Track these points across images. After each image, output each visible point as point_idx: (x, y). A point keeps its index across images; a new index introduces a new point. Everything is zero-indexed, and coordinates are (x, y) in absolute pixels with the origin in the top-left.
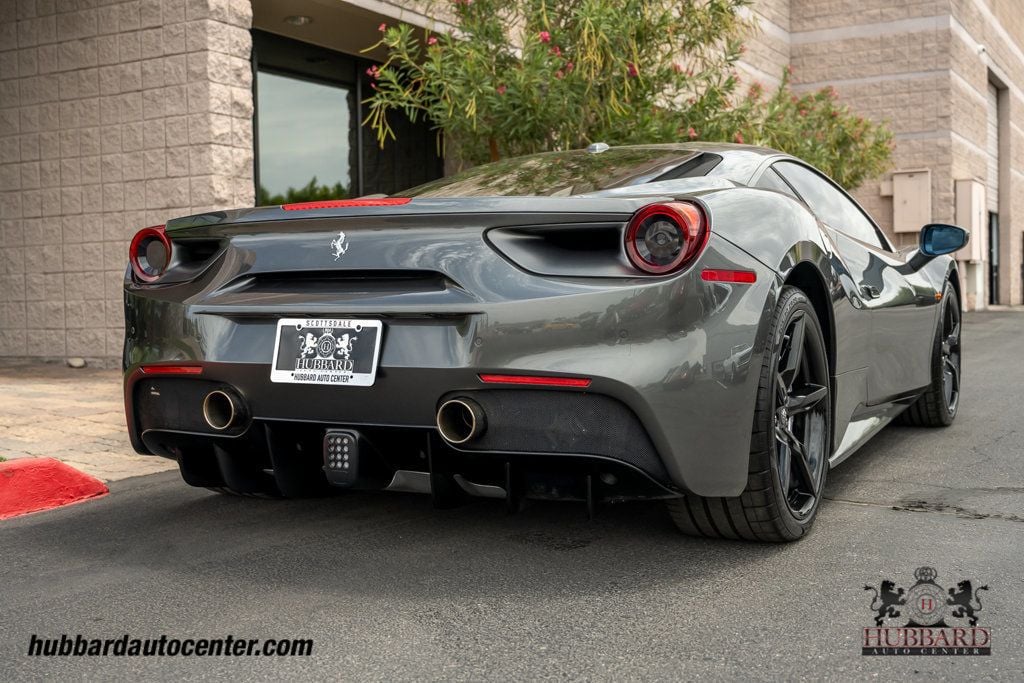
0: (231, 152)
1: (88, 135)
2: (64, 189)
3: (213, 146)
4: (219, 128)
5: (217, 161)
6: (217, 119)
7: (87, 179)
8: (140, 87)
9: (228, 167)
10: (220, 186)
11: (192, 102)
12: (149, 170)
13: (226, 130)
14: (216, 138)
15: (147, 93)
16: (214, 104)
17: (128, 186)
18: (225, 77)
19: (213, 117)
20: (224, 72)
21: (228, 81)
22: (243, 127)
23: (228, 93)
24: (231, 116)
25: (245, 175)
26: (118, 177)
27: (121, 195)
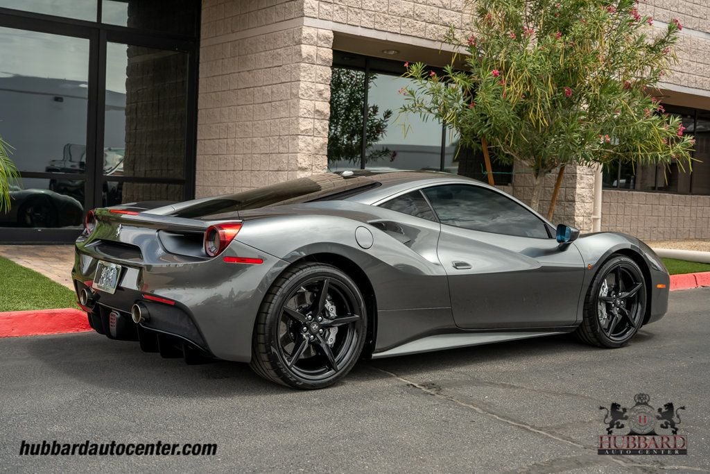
0: (312, 140)
1: (247, 126)
2: (236, 156)
3: (299, 137)
4: (305, 126)
5: (302, 145)
6: (304, 121)
7: (246, 151)
8: (270, 100)
9: (310, 148)
10: (302, 160)
11: (292, 110)
12: (271, 148)
13: (310, 126)
14: (302, 132)
15: (273, 104)
16: (302, 112)
17: (262, 156)
18: (311, 96)
19: (301, 120)
20: (311, 93)
21: (313, 98)
22: (322, 124)
23: (313, 105)
24: (314, 118)
25: (321, 153)
26: (258, 151)
27: (258, 161)
